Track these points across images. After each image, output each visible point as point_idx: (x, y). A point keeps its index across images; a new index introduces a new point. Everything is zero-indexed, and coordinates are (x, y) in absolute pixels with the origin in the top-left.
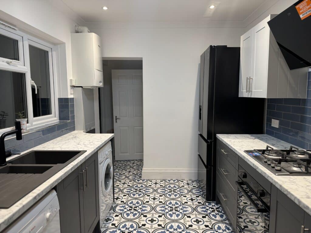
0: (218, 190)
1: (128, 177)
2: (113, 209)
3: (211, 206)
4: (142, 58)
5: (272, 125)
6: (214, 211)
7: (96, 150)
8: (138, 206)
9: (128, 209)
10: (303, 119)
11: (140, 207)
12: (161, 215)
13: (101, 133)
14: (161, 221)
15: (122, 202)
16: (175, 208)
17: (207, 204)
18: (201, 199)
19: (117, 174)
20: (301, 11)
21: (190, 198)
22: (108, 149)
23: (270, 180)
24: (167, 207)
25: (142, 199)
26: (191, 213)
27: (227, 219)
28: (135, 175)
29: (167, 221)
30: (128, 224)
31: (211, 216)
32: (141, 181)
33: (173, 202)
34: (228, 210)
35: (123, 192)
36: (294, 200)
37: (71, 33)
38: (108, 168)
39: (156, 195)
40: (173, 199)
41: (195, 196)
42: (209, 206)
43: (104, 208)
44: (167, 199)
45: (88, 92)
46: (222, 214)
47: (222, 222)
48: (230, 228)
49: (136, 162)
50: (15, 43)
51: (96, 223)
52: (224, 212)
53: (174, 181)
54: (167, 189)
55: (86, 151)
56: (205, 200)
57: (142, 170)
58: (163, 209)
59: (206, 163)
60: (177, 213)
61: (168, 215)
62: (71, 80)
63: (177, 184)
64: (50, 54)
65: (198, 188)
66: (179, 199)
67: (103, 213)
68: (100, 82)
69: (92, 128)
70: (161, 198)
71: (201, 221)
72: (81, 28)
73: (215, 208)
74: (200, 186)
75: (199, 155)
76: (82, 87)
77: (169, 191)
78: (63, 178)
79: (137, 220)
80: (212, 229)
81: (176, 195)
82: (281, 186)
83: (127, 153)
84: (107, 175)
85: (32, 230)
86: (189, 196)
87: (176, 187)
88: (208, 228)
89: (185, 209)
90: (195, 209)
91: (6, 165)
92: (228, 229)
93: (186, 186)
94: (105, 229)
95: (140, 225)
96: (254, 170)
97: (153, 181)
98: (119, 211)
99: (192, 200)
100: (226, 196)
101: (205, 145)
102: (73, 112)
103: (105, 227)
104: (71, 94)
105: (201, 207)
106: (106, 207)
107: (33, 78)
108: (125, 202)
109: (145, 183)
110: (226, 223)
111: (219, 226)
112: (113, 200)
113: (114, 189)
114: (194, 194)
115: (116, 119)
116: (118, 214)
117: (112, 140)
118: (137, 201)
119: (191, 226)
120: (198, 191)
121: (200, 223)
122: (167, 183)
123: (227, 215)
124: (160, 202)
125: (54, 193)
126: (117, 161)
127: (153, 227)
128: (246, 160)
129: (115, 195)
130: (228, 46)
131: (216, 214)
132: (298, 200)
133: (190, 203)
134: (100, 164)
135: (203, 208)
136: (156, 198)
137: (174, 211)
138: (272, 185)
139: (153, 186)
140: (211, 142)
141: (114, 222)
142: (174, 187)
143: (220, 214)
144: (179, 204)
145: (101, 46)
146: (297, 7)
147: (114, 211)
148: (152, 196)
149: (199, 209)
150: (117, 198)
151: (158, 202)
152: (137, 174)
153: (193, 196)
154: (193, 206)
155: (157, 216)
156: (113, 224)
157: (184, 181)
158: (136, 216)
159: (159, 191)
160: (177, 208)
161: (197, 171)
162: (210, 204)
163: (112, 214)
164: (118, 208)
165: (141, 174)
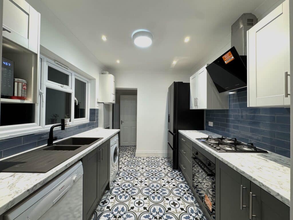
0: (180, 163)
1: (127, 156)
2: (118, 174)
3: (176, 173)
4: (137, 88)
5: (209, 125)
6: (178, 176)
7: (109, 138)
8: (133, 173)
9: (127, 174)
10: (227, 121)
11: (134, 173)
12: (146, 178)
13: (113, 128)
14: (146, 182)
15: (123, 170)
16: (155, 174)
17: (173, 171)
18: (170, 169)
19: (121, 154)
20: (225, 59)
21: (163, 168)
22: (116, 138)
23: (215, 155)
24: (150, 173)
25: (135, 168)
26: (164, 177)
27: (186, 181)
28: (131, 154)
29: (150, 182)
30: (127, 184)
31: (176, 179)
32: (135, 158)
33: (154, 170)
34: (186, 175)
35: (124, 164)
36: (233, 167)
37: (100, 74)
38: (116, 149)
39: (144, 166)
40: (153, 169)
41: (166, 167)
42: (175, 173)
43: (112, 174)
44: (150, 168)
45: (106, 106)
46: (182, 177)
47: (183, 182)
48: (188, 186)
49: (132, 147)
50: (67, 76)
51: (107, 183)
52: (184, 176)
53: (154, 158)
54: (150, 163)
55: (103, 138)
56: (172, 169)
57: (135, 151)
58: (148, 174)
59: (172, 147)
60: (156, 177)
61: (150, 178)
62: (98, 99)
63: (156, 160)
64: (87, 84)
65: (168, 162)
66: (157, 169)
67: (112, 177)
68: (114, 101)
69: (108, 127)
70: (146, 168)
71: (170, 182)
72: (105, 72)
73: (178, 174)
74: (169, 161)
75: (168, 143)
76: (103, 103)
77: (151, 164)
78: (87, 154)
79: (132, 182)
80: (177, 187)
81: (155, 166)
82: (222, 159)
83: (127, 142)
84: (115, 154)
85: (61, 188)
86: (163, 167)
87: (155, 162)
88: (175, 187)
89: (161, 175)
90: (166, 175)
91: (53, 145)
92: (187, 187)
93: (161, 161)
94: (112, 187)
95: (134, 185)
96: (203, 150)
97: (142, 158)
98: (122, 176)
99: (165, 169)
100: (185, 167)
101: (172, 136)
102: (97, 117)
103: (112, 186)
104: (97, 107)
105: (170, 173)
106: (114, 173)
107: (76, 96)
108: (125, 170)
109: (137, 159)
110: (185, 184)
111: (181, 185)
112: (118, 169)
113: (119, 163)
114: (166, 165)
115: (122, 122)
116: (121, 178)
117: (119, 133)
118: (132, 169)
119: (165, 185)
120: (168, 164)
121: (170, 183)
122: (150, 159)
123: (185, 178)
124: (146, 170)
125: (81, 163)
126: (121, 146)
127: (142, 186)
128: (197, 144)
129: (120, 166)
130: (183, 82)
131: (179, 178)
132: (236, 167)
133: (163, 171)
134: (111, 146)
135: (171, 174)
136: (144, 168)
137: (154, 176)
138: (216, 158)
139: (142, 161)
140: (176, 135)
141: (118, 183)
142: (154, 161)
143: (181, 177)
144: (157, 171)
145: (115, 82)
146: (223, 57)
147: (119, 175)
148: (141, 167)
149: (169, 175)
150: (121, 168)
151: (145, 171)
152: (132, 154)
153: (165, 167)
154: (165, 173)
155: (144, 179)
156: (118, 184)
157: (160, 158)
158: (132, 179)
159: (145, 164)
160: (156, 174)
161: (167, 152)
162: (175, 171)
163: (117, 178)
164: (121, 174)
165: (135, 154)
